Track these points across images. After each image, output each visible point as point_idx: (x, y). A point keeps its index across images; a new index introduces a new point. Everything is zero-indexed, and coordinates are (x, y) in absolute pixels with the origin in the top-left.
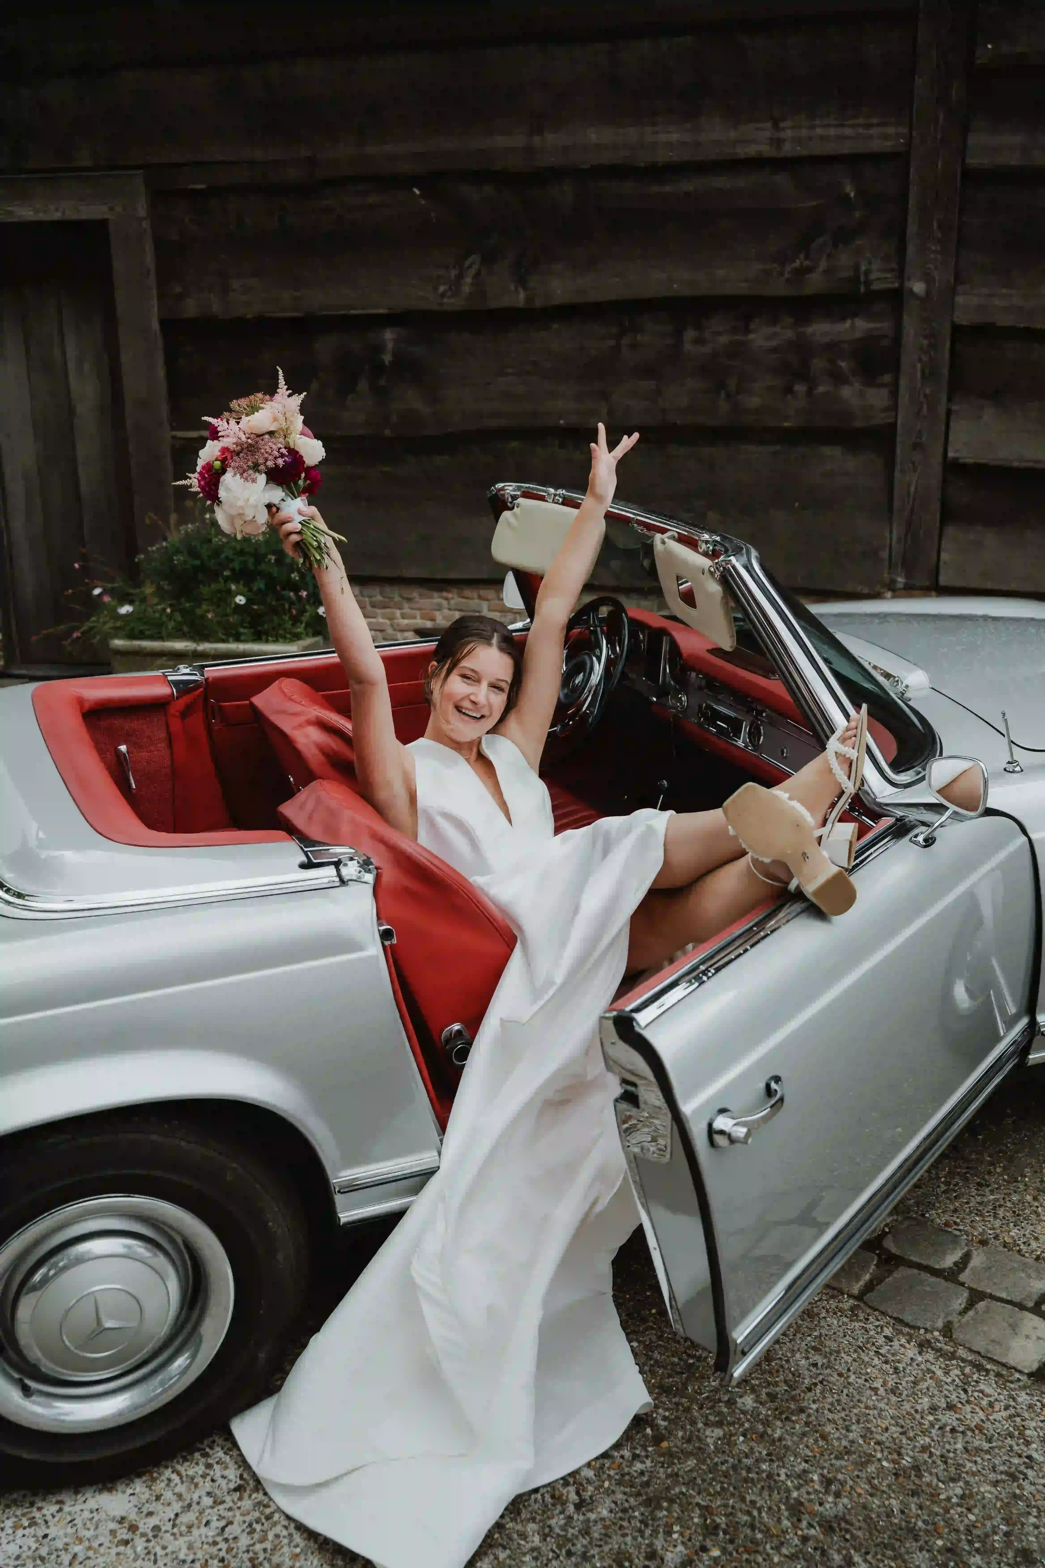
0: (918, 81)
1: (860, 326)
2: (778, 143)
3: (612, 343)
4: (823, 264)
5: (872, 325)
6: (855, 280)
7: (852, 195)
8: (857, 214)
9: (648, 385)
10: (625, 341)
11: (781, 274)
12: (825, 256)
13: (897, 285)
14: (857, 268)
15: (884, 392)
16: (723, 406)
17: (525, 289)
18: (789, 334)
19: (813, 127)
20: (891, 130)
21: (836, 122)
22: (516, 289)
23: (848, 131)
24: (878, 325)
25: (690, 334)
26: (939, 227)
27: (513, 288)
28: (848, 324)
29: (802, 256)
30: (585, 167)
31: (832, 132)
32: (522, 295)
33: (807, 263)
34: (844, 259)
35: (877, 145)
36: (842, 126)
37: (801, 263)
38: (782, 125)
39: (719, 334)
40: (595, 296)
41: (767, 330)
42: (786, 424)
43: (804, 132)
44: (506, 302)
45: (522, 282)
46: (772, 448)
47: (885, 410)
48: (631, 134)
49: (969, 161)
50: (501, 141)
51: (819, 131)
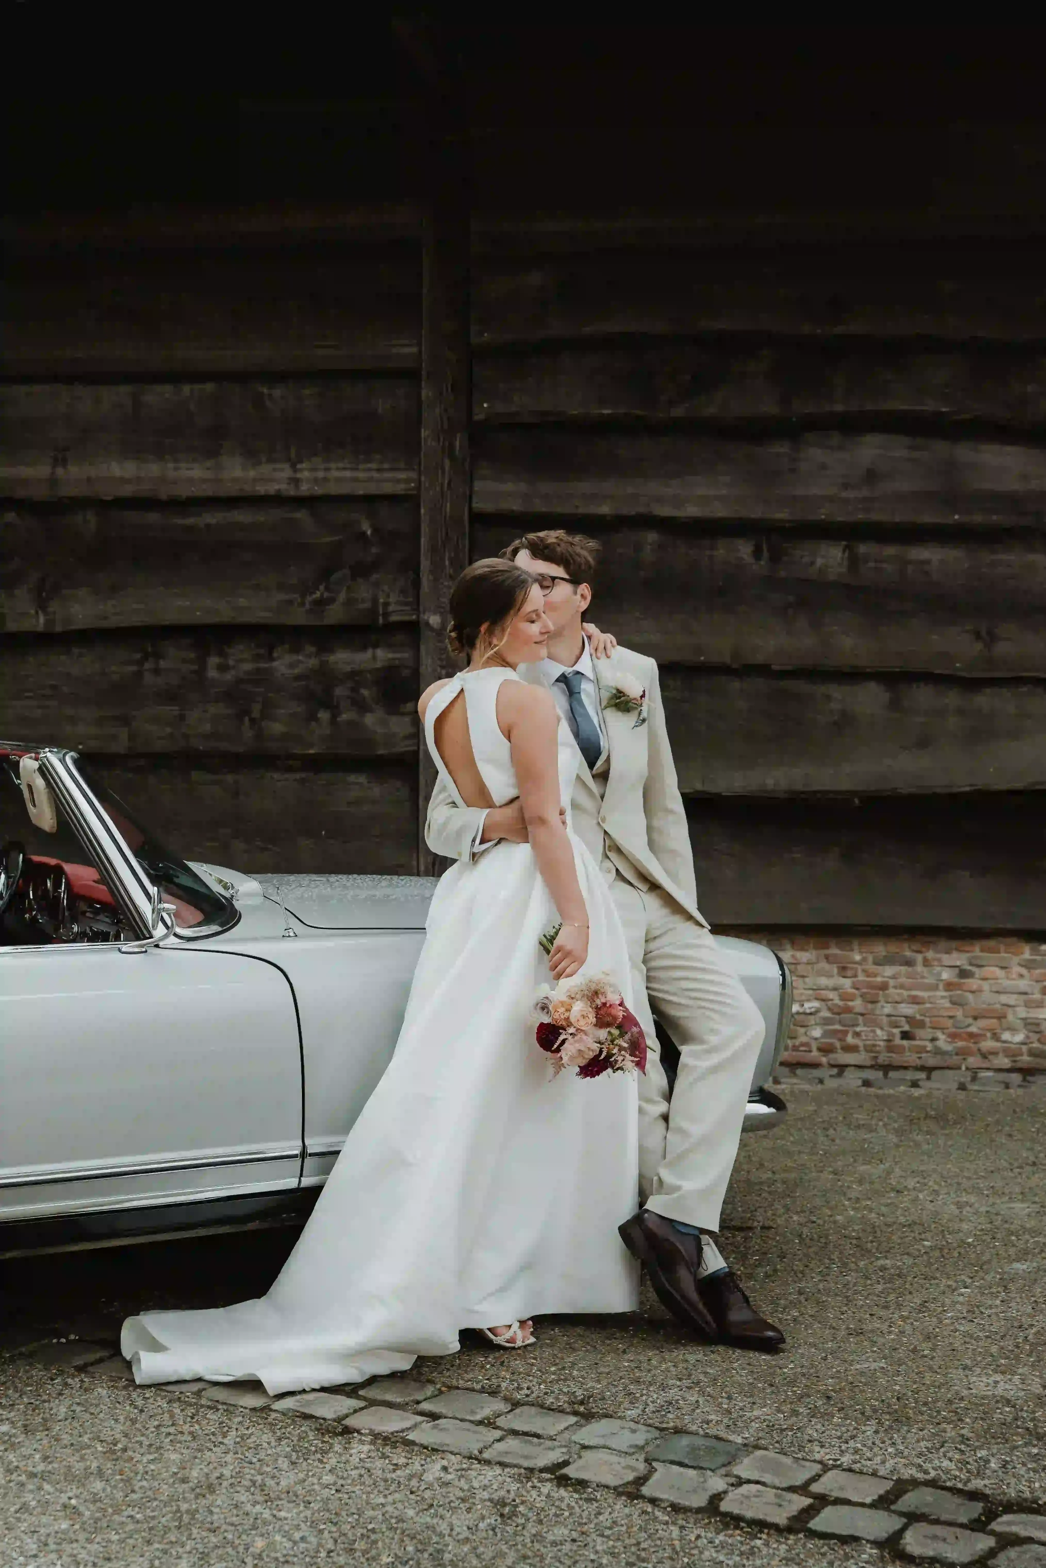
0: (424, 433)
1: (382, 656)
2: (296, 482)
3: (134, 668)
4: (342, 597)
5: (390, 656)
6: (373, 612)
7: (369, 532)
8: (374, 550)
9: (174, 710)
10: (147, 666)
11: (303, 604)
12: (345, 588)
13: (414, 617)
14: (375, 601)
15: (407, 719)
16: (248, 733)
17: (46, 613)
18: (313, 662)
19: (327, 469)
20: (402, 475)
21: (348, 466)
22: (37, 613)
23: (361, 475)
24: (398, 655)
25: (213, 660)
26: (451, 563)
27: (33, 612)
28: (369, 653)
29: (322, 588)
30: (109, 498)
31: (348, 474)
32: (42, 619)
33: (326, 595)
34: (364, 592)
35: (388, 488)
36: (357, 469)
37: (322, 595)
38: (299, 466)
39: (242, 661)
40: (114, 622)
41: (289, 658)
42: (312, 751)
43: (321, 474)
44: (27, 625)
45: (42, 606)
46: (298, 776)
47: (407, 737)
48: (154, 469)
49: (474, 505)
50: (25, 472)
51: (335, 474)
